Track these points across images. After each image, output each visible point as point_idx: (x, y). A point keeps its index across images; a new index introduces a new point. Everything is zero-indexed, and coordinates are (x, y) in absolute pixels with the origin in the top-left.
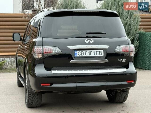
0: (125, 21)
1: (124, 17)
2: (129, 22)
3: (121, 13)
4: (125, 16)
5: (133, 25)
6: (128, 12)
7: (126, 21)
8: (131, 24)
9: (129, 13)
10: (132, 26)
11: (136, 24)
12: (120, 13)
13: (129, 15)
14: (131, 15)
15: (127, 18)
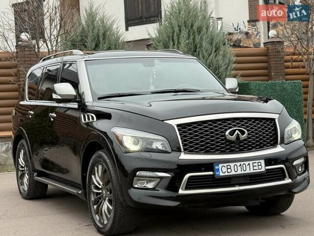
0: (206, 61)
1: (205, 53)
2: (214, 63)
3: (198, 46)
4: (206, 51)
5: (224, 68)
6: (211, 44)
7: (208, 61)
8: (218, 67)
9: (214, 46)
10: (221, 70)
11: (228, 66)
12: (196, 45)
13: (214, 50)
14: (217, 49)
15: (211, 54)
